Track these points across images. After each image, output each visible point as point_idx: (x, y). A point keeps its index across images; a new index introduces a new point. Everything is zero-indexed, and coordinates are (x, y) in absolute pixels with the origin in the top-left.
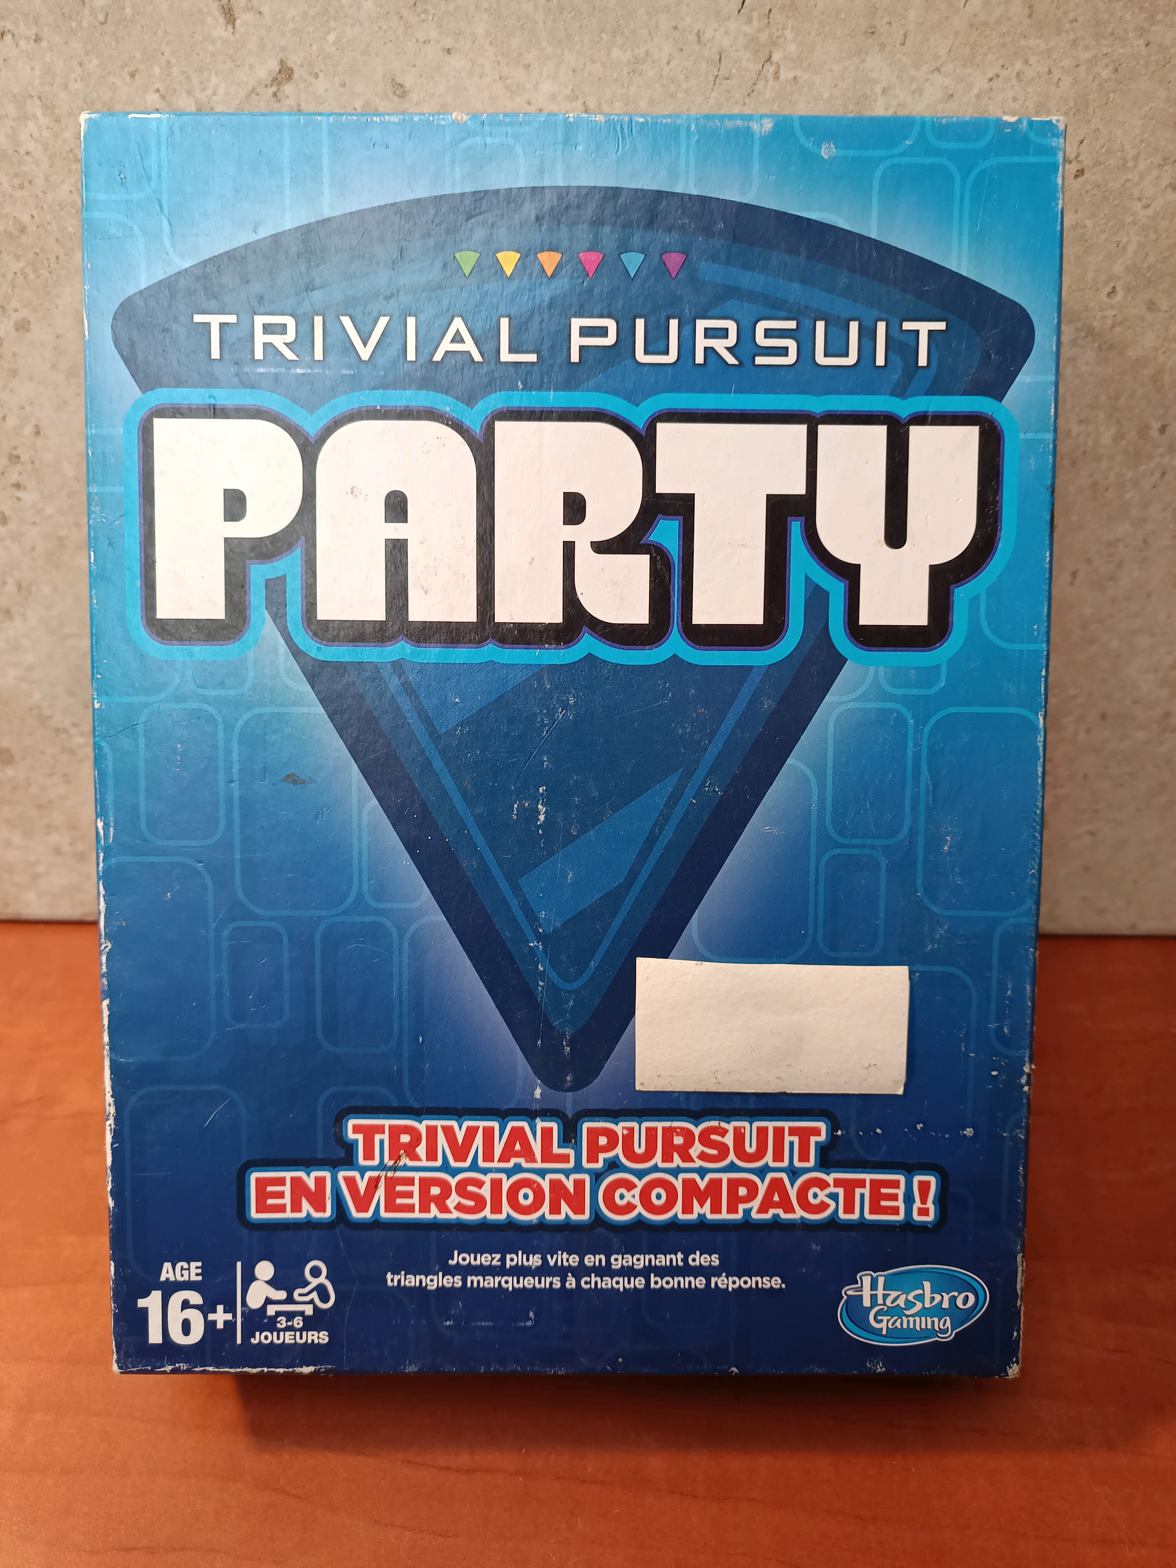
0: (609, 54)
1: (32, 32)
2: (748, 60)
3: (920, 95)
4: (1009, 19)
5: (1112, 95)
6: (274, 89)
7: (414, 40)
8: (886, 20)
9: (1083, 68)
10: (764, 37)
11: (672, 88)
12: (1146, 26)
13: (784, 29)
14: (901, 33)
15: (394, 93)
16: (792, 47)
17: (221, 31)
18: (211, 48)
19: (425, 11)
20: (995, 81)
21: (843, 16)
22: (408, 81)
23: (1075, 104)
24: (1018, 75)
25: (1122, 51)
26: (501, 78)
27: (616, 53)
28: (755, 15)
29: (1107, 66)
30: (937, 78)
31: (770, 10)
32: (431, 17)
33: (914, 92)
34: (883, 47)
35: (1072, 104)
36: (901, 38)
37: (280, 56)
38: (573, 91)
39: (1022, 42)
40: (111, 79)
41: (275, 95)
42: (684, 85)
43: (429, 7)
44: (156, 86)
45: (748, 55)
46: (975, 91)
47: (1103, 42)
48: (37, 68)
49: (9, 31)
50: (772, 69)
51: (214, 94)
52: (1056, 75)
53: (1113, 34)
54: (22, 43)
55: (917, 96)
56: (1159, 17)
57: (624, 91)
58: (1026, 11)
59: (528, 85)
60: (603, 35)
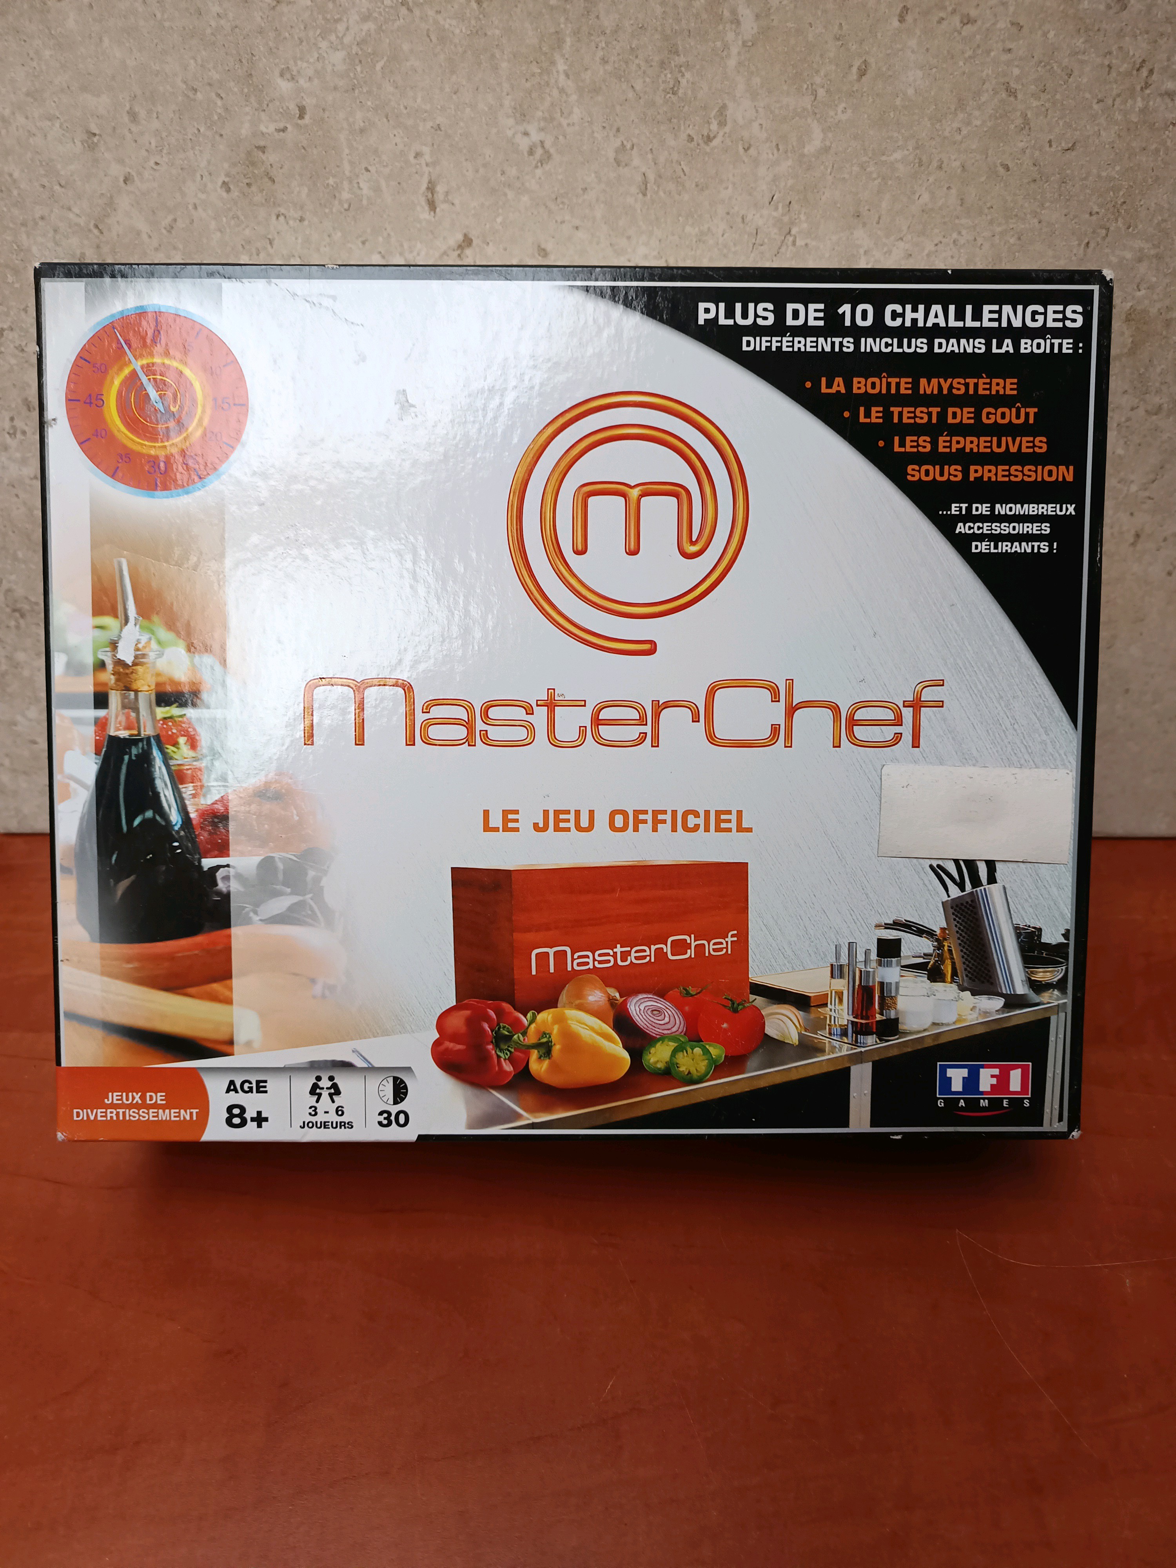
0: (683, 230)
1: (298, 215)
2: (776, 234)
3: (890, 255)
4: (948, 207)
5: (1017, 254)
6: (459, 252)
7: (554, 221)
8: (867, 208)
9: (997, 237)
10: (786, 219)
11: (725, 251)
12: (1038, 210)
13: (799, 213)
14: (877, 216)
15: (539, 255)
16: (805, 226)
17: (425, 214)
18: (418, 226)
19: (563, 203)
20: (940, 245)
21: (839, 205)
22: (549, 247)
23: (993, 260)
24: (954, 241)
25: (1023, 226)
26: (611, 244)
27: (688, 229)
28: (780, 205)
29: (1013, 236)
30: (901, 244)
31: (790, 203)
32: (566, 207)
33: (885, 253)
34: (864, 224)
35: (990, 260)
36: (876, 219)
37: (464, 231)
38: (659, 253)
39: (957, 221)
40: (349, 245)
41: (459, 256)
42: (733, 249)
43: (566, 201)
44: (380, 250)
45: (776, 230)
46: (926, 252)
47: (1010, 221)
48: (300, 238)
49: (283, 214)
50: (791, 239)
51: (418, 254)
52: (980, 241)
53: (1016, 216)
54: (291, 222)
55: (887, 255)
56: (1047, 204)
57: (693, 253)
58: (959, 202)
59: (629, 250)
60: (680, 218)
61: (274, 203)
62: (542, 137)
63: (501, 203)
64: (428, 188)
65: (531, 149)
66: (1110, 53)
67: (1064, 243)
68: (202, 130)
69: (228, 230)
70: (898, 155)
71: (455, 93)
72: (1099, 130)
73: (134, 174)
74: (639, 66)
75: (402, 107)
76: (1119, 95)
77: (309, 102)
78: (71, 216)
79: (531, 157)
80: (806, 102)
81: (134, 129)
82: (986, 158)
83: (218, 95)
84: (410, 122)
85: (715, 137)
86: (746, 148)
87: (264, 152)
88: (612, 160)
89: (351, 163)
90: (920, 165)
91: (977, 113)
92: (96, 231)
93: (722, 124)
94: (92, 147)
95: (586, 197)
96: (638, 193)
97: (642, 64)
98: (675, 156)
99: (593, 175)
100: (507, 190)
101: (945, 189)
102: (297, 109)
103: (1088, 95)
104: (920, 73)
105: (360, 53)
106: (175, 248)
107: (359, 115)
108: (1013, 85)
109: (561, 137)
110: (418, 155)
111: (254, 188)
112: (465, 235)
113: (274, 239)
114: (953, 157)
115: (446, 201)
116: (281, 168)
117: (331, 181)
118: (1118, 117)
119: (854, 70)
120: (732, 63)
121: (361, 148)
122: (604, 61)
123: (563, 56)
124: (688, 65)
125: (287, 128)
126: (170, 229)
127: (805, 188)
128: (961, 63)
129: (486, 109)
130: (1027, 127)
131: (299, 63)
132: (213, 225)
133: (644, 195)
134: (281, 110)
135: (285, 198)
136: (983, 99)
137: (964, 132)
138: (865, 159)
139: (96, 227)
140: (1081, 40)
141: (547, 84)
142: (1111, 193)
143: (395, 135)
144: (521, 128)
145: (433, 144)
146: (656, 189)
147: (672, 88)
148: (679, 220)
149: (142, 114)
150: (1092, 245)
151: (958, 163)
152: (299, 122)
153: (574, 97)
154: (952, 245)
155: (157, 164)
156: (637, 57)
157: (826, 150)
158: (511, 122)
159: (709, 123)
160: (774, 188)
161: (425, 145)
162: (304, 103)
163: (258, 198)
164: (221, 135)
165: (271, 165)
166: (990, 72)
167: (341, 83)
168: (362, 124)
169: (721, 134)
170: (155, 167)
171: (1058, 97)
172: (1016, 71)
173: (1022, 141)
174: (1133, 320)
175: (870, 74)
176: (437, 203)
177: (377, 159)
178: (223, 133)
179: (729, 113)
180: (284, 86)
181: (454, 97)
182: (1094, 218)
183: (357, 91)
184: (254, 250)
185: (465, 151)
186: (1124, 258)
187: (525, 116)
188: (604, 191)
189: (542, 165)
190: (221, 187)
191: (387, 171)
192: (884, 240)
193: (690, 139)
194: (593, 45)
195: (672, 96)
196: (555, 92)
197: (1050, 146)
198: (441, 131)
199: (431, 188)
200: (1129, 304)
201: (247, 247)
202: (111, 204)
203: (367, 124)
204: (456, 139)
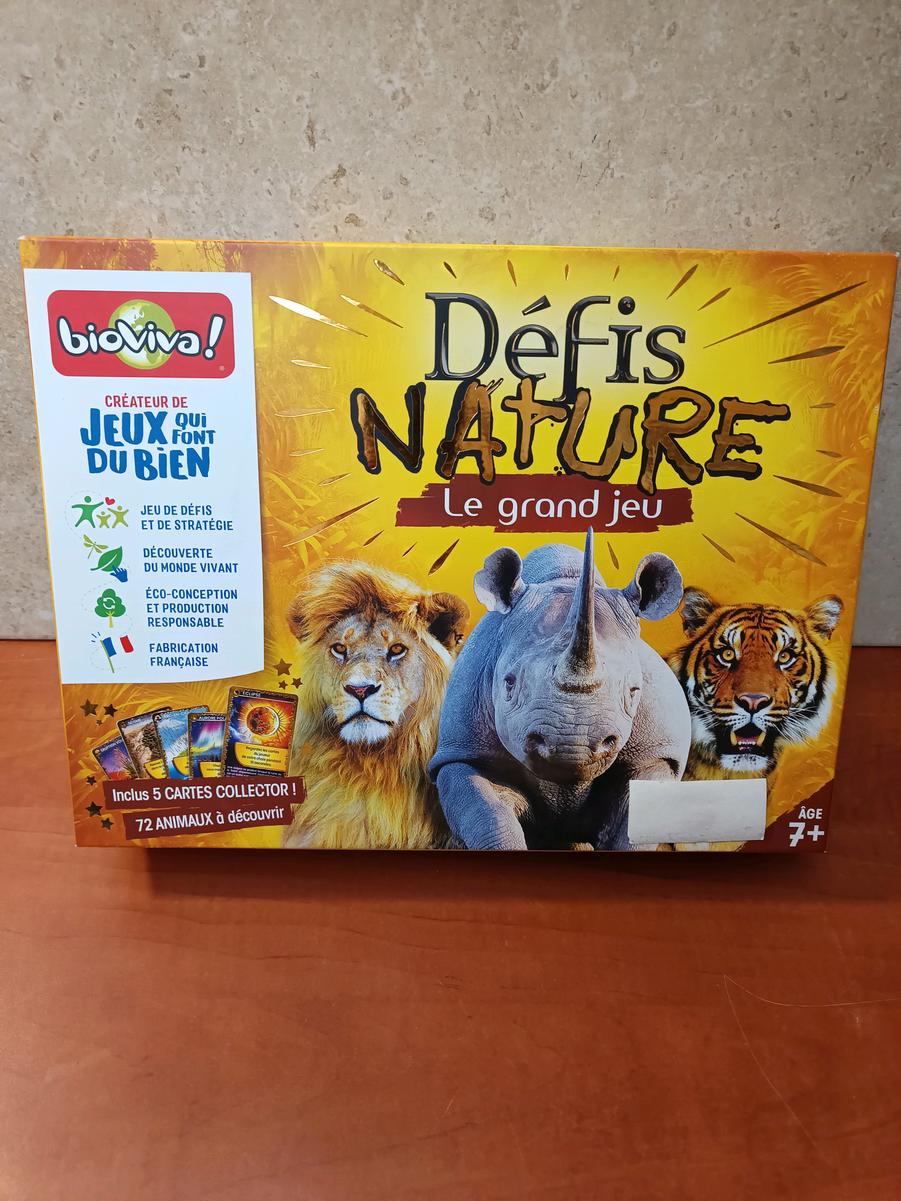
61: (180, 137)
62: (403, 84)
63: (369, 139)
64: (308, 127)
65: (394, 94)
66: (879, 18)
67: (834, 177)
68: (118, 75)
69: (142, 160)
70: (699, 103)
71: (330, 46)
72: (867, 83)
73: (62, 112)
74: (484, 25)
75: (286, 58)
76: (884, 54)
77: (208, 53)
78: (11, 146)
79: (394, 101)
80: (625, 56)
81: (61, 73)
82: (773, 106)
83: (131, 46)
84: (293, 71)
85: (547, 86)
86: (573, 95)
87: (171, 95)
88: (461, 105)
89: (244, 104)
90: (718, 111)
91: (766, 68)
92: (32, 160)
93: (554, 75)
94: (26, 89)
95: (440, 135)
96: (483, 133)
97: (487, 23)
98: (514, 102)
99: (446, 117)
100: (374, 129)
101: (738, 131)
102: (198, 58)
103: (859, 54)
104: (719, 33)
105: (250, 11)
106: (98, 174)
107: (250, 64)
108: (797, 44)
109: (419, 85)
110: (299, 99)
111: (163, 125)
112: (340, 166)
113: (180, 168)
114: (745, 105)
115: (323, 138)
116: (186, 108)
117: (227, 120)
118: (884, 72)
119: (665, 30)
120: (563, 23)
121: (252, 92)
122: (456, 20)
123: (421, 15)
124: (525, 25)
125: (189, 74)
126: (94, 158)
127: (622, 129)
128: (755, 25)
129: (357, 60)
130: (807, 80)
131: (199, 19)
132: (129, 155)
133: (489, 134)
134: (184, 59)
135: (189, 133)
136: (772, 56)
137: (755, 83)
138: (672, 106)
139: (33, 156)
140: (856, 7)
141: (408, 40)
142: (875, 136)
143: (280, 82)
144: (386, 77)
145: (312, 90)
146: (498, 129)
147: (512, 44)
148: (517, 155)
149: (68, 61)
150: (856, 179)
151: (748, 111)
152: (200, 69)
153: (430, 51)
154: (742, 178)
155: (81, 104)
156: (483, 17)
157: (640, 98)
158: (377, 71)
159: (543, 74)
160: (597, 129)
161: (306, 91)
162: (204, 54)
163: (167, 133)
164: (134, 80)
165: (177, 105)
166: (778, 33)
167: (235, 37)
168: (253, 72)
169: (553, 83)
170: (80, 106)
171: (834, 54)
172: (800, 32)
173: (803, 92)
174: (888, 241)
175: (677, 35)
176: (316, 139)
177: (265, 102)
178: (135, 78)
179: (560, 65)
180: (187, 38)
181: (330, 49)
182: (860, 156)
183: (248, 44)
184: (164, 177)
185: (339, 95)
186: (882, 190)
187: (389, 67)
188: (455, 130)
189: (403, 107)
190: (136, 124)
191: (274, 111)
192: (686, 173)
193: (527, 87)
194: (447, 6)
195: (512, 51)
196: (415, 47)
197: (826, 96)
198: (319, 78)
199: (311, 126)
200: (885, 228)
201: (158, 174)
202: (44, 137)
203: (257, 72)
204: (332, 85)
